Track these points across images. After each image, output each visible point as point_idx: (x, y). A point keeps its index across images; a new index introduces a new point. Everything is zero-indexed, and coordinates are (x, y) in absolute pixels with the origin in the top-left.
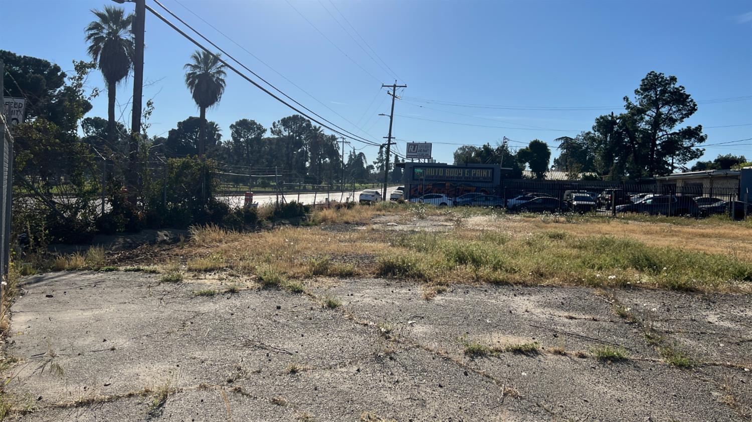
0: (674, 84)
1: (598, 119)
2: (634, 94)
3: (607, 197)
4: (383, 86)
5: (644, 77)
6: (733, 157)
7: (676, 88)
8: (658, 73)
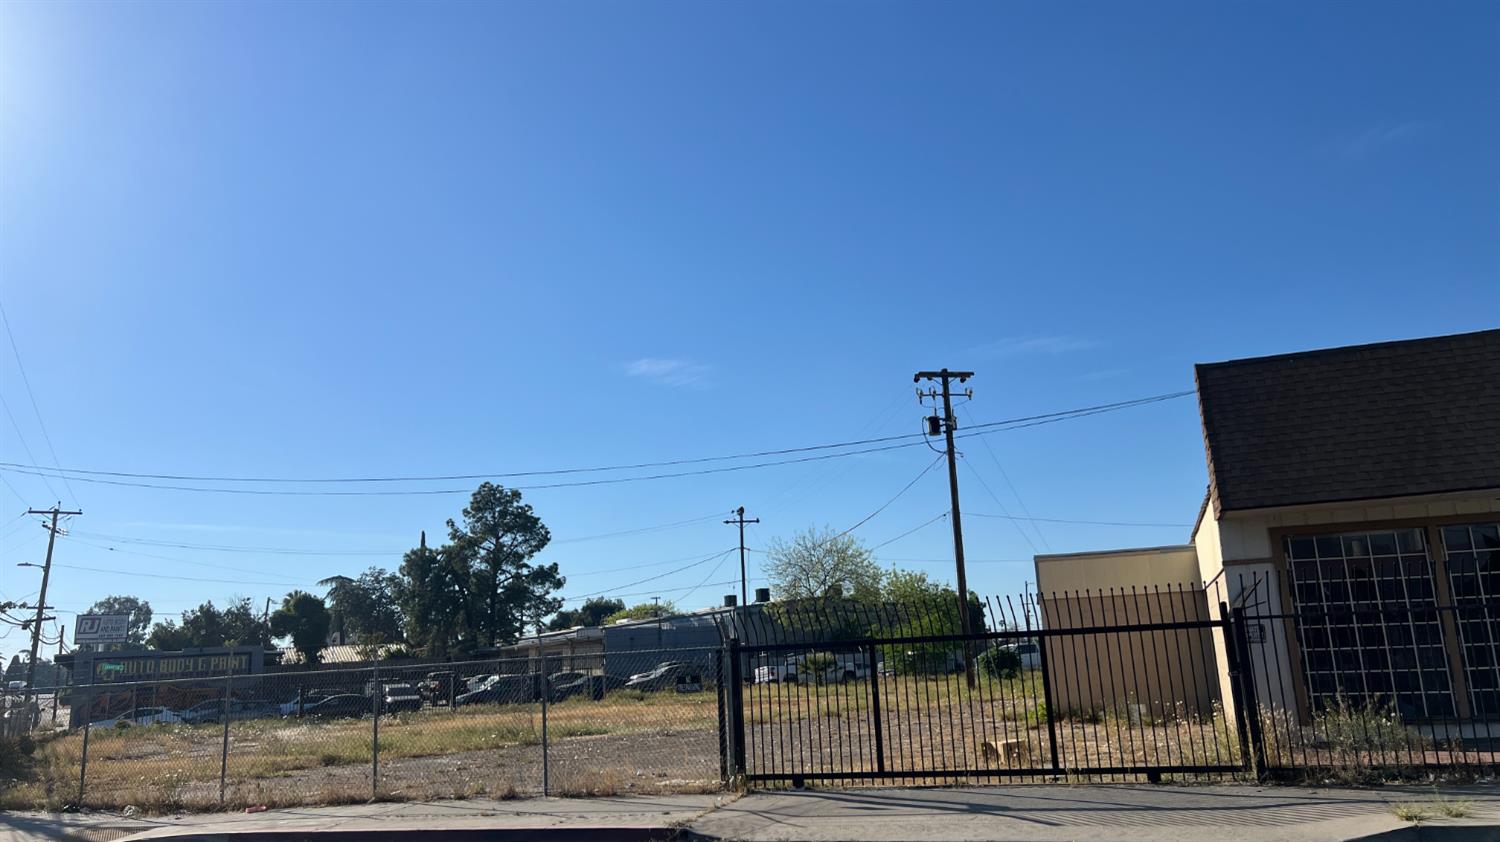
0: (518, 502)
1: (407, 555)
2: (462, 516)
3: (432, 686)
4: (31, 512)
5: (476, 491)
6: (606, 602)
7: (521, 508)
8: (495, 486)
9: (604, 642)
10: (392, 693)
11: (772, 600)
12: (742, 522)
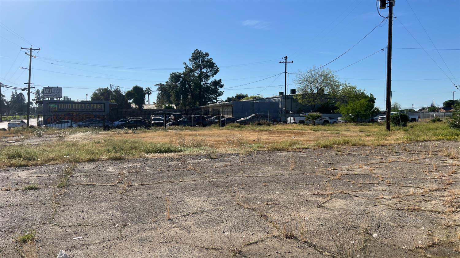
0: (208, 57)
1: (171, 74)
2: (189, 61)
4: (21, 49)
5: (193, 52)
6: (243, 95)
7: (209, 59)
8: (200, 51)
9: (233, 106)
10: (154, 120)
11: (297, 94)
12: (286, 62)
